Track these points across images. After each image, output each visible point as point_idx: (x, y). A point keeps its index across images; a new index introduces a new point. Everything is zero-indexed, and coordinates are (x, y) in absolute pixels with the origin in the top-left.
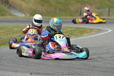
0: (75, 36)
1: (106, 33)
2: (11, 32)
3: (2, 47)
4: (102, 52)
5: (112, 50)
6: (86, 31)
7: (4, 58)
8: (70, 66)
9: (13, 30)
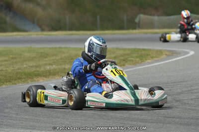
0: (130, 65)
1: (185, 58)
2: (19, 60)
3: (4, 86)
4: (179, 91)
5: (197, 87)
6: (150, 55)
7: (9, 105)
8: (125, 116)
9: (22, 56)
